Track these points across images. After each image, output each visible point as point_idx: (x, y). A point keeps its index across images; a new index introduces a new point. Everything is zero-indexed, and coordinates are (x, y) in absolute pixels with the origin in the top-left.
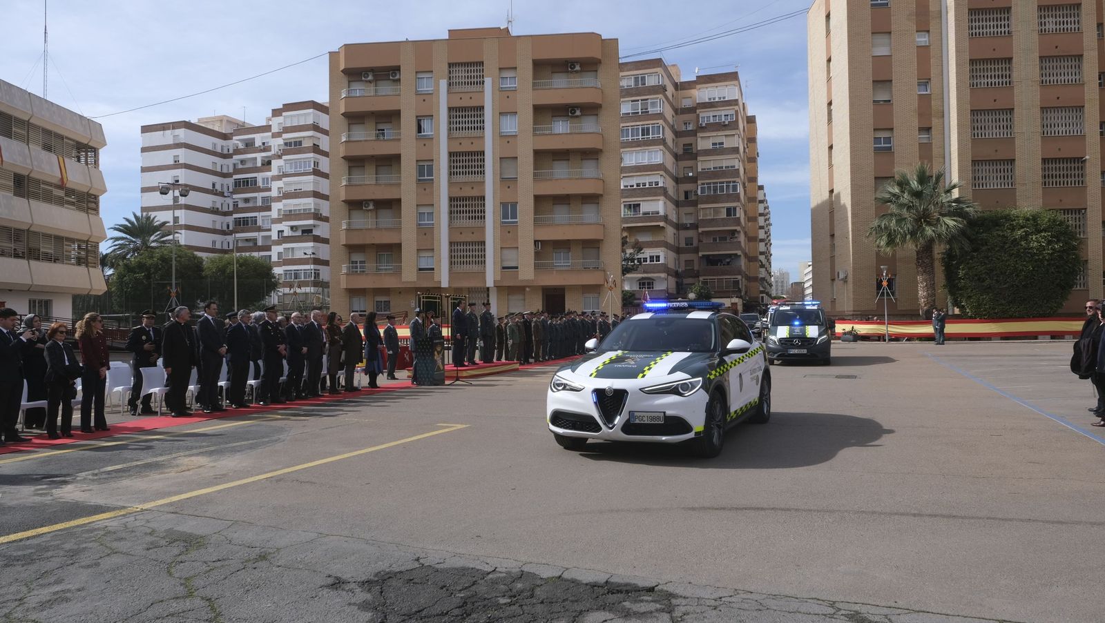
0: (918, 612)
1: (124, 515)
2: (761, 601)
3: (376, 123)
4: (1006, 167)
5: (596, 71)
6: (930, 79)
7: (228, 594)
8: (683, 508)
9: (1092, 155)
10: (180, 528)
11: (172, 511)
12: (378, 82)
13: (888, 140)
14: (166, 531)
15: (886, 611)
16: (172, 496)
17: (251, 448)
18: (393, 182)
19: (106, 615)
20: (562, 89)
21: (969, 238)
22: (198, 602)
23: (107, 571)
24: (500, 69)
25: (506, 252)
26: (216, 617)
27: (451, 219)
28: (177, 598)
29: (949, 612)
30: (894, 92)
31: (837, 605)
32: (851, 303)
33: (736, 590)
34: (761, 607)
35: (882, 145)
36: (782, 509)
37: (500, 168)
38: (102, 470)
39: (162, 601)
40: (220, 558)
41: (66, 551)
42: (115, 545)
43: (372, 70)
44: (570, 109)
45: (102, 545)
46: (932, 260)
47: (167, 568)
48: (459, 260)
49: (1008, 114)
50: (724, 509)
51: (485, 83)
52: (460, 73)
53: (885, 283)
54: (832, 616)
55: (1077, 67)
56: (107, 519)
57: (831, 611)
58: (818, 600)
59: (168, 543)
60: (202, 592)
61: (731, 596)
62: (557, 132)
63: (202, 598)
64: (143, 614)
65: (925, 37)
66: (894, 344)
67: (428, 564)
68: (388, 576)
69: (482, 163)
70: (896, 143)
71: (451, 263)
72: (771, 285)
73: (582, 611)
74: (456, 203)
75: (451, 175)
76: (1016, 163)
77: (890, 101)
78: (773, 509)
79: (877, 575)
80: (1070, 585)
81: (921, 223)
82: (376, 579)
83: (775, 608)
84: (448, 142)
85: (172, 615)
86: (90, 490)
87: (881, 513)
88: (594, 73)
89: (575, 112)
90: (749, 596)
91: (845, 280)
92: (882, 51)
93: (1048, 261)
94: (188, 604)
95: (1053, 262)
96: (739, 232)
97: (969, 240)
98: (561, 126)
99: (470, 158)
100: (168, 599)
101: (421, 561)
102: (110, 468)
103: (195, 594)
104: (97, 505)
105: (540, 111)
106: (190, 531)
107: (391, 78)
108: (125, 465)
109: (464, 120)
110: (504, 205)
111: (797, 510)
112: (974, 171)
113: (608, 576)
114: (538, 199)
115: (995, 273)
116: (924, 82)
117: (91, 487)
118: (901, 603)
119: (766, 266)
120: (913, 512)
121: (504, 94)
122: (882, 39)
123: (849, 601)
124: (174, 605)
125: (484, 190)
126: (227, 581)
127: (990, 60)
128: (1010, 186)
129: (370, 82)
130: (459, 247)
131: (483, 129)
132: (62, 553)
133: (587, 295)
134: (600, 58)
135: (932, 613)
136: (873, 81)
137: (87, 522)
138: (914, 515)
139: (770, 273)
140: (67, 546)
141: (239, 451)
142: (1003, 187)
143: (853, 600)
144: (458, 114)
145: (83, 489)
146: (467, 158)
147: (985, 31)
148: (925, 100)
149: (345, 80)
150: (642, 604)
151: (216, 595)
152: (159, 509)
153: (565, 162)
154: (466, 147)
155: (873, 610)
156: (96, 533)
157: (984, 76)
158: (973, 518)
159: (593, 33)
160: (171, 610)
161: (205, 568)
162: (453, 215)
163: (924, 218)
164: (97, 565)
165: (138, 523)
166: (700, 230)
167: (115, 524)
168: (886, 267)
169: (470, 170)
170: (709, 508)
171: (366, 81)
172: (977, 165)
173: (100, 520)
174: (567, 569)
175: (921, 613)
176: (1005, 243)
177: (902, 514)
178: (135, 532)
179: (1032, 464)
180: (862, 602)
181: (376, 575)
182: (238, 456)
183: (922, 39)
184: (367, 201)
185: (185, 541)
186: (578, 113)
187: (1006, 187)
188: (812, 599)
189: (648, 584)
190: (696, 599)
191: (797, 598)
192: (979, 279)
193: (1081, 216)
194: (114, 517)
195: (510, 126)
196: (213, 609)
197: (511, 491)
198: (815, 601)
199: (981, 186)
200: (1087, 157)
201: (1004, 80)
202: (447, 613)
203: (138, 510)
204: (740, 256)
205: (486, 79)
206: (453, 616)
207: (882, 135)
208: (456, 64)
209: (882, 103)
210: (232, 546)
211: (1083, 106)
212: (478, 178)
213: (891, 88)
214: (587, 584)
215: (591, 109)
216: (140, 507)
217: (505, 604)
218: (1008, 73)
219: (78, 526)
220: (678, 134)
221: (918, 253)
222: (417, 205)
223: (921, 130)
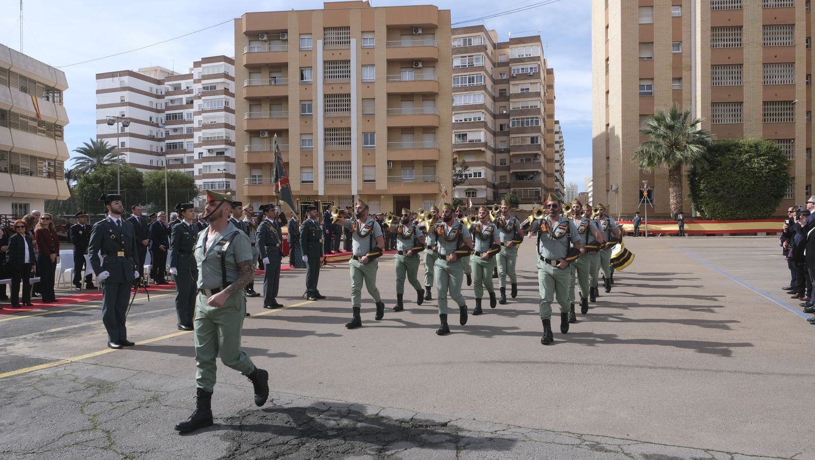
0: (644, 442)
1: (56, 366)
2: (527, 434)
3: (270, 72)
4: (736, 108)
5: (434, 34)
6: (681, 42)
7: (123, 427)
8: (478, 362)
9: (800, 99)
10: (97, 376)
11: (94, 363)
12: (272, 42)
13: (650, 87)
14: (85, 379)
15: (620, 442)
16: (96, 351)
17: (162, 315)
18: (282, 117)
19: (27, 443)
20: (408, 47)
21: (708, 160)
22: (99, 434)
23: (35, 410)
24: (362, 32)
25: (366, 169)
26: (110, 446)
27: (325, 144)
28: (84, 430)
29: (667, 443)
30: (655, 51)
31: (583, 437)
32: (621, 207)
33: (509, 425)
34: (525, 439)
35: (646, 91)
36: (552, 363)
37: (362, 106)
38: (47, 331)
39: (72, 433)
40: (123, 399)
41: (7, 394)
42: (45, 389)
43: (267, 32)
44: (414, 63)
45: (35, 389)
46: (681, 176)
47: (81, 407)
48: (332, 175)
49: (739, 68)
50: (508, 362)
51: (351, 43)
52: (332, 35)
53: (645, 194)
54: (578, 446)
55: (790, 33)
56: (43, 369)
57: (578, 441)
58: (570, 433)
59: (85, 388)
60: (104, 426)
61: (504, 430)
62: (404, 80)
63: (103, 431)
64: (56, 443)
65: (678, 10)
66: (651, 239)
67: (279, 405)
68: (247, 413)
69: (349, 103)
70: (655, 89)
71: (326, 177)
72: (564, 195)
73: (389, 441)
74: (329, 133)
75: (325, 111)
76: (744, 104)
77: (651, 58)
78: (545, 362)
79: (617, 414)
80: (761, 422)
81: (673, 149)
82: (238, 416)
83: (536, 440)
84: (323, 86)
85: (77, 444)
86: (35, 347)
87: (625, 366)
88: (432, 36)
89: (418, 65)
90: (518, 430)
91: (617, 191)
92: (646, 20)
93: (765, 177)
94: (91, 435)
95: (769, 178)
96: (540, 155)
97: (709, 162)
98: (408, 75)
99: (340, 99)
100: (77, 431)
101: (274, 402)
102: (53, 330)
103: (98, 427)
104: (37, 358)
105: (392, 63)
106: (104, 379)
107: (281, 38)
108: (65, 328)
109: (335, 70)
110: (365, 134)
111: (563, 363)
112: (713, 111)
113: (414, 414)
114: (390, 130)
115: (726, 186)
116: (677, 44)
117: (37, 344)
118: (632, 436)
119: (560, 180)
120: (649, 365)
121: (365, 51)
122: (647, 11)
123: (593, 434)
124: (81, 436)
125: (350, 123)
126: (124, 417)
127: (727, 27)
128: (739, 121)
129: (265, 41)
130: (332, 166)
131: (350, 77)
132: (3, 395)
133: (426, 201)
134: (437, 24)
135: (655, 443)
136: (639, 43)
137: (28, 371)
138: (650, 367)
139: (563, 185)
140: (9, 390)
141: (153, 317)
142: (734, 122)
143: (596, 433)
144: (331, 65)
145: (30, 346)
146: (338, 99)
147: (723, 5)
148: (677, 58)
149: (246, 39)
150: (436, 436)
151: (114, 429)
152: (84, 362)
153: (411, 102)
154: (337, 91)
155: (610, 441)
156: (33, 380)
157: (721, 39)
158: (694, 370)
159: (432, 5)
160: (78, 440)
161: (110, 407)
162: (327, 142)
163: (675, 145)
164: (28, 404)
165: (66, 372)
166: (511, 153)
167: (48, 373)
168: (647, 181)
169: (340, 108)
170: (498, 362)
171: (262, 41)
172: (715, 105)
173: (38, 370)
174: (384, 408)
175: (646, 444)
176: (734, 164)
177: (641, 367)
178: (62, 379)
179: (742, 329)
180: (603, 435)
181: (238, 414)
182: (152, 321)
183: (676, 12)
184: (264, 131)
185: (99, 386)
186: (420, 65)
187: (736, 122)
188: (565, 432)
189: (443, 421)
190: (478, 433)
191: (554, 432)
192: (715, 191)
193: (791, 144)
194: (49, 368)
195: (370, 74)
196: (109, 438)
197: (351, 348)
198: (567, 434)
199: (718, 121)
200: (796, 101)
201: (736, 43)
202: (286, 443)
203: (68, 362)
204: (541, 173)
205: (352, 40)
206: (291, 445)
207: (646, 83)
208: (329, 28)
209: (645, 59)
210: (133, 390)
211: (794, 63)
212: (345, 114)
213: (652, 48)
214: (397, 421)
215: (430, 63)
216: (70, 359)
217: (332, 436)
218: (739, 37)
219: (20, 375)
220: (495, 82)
221: (670, 171)
222: (300, 134)
223: (674, 79)
